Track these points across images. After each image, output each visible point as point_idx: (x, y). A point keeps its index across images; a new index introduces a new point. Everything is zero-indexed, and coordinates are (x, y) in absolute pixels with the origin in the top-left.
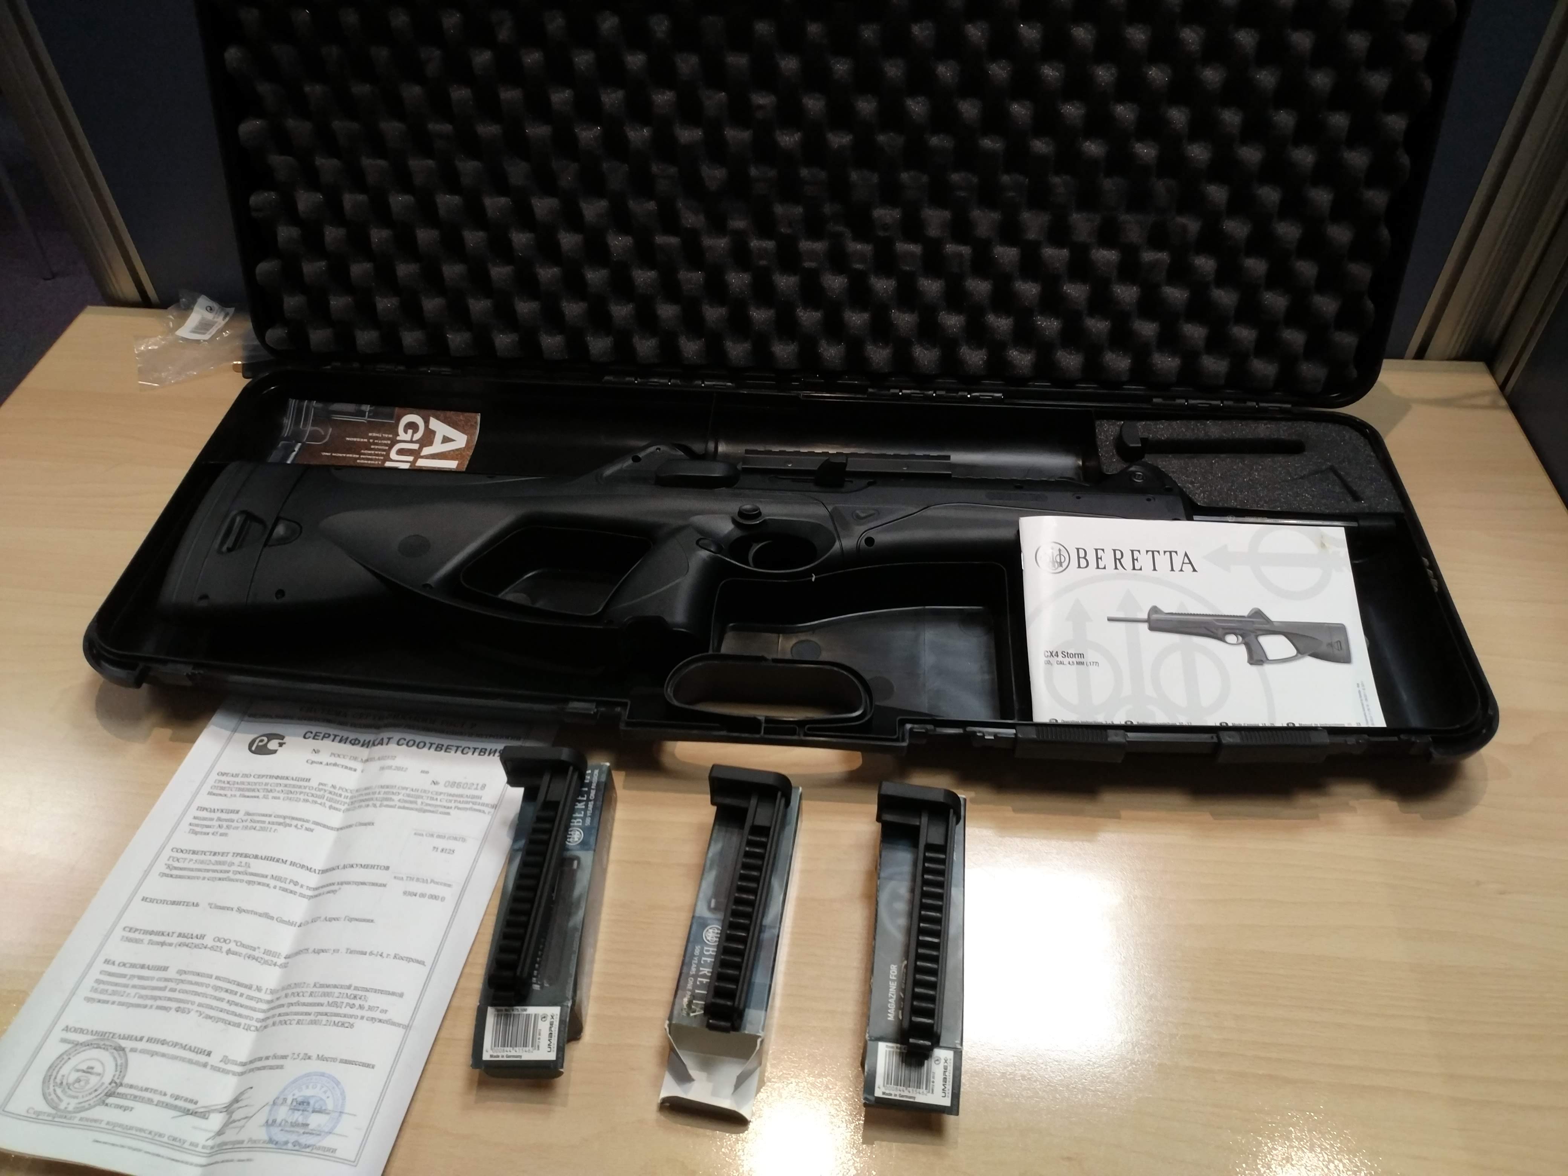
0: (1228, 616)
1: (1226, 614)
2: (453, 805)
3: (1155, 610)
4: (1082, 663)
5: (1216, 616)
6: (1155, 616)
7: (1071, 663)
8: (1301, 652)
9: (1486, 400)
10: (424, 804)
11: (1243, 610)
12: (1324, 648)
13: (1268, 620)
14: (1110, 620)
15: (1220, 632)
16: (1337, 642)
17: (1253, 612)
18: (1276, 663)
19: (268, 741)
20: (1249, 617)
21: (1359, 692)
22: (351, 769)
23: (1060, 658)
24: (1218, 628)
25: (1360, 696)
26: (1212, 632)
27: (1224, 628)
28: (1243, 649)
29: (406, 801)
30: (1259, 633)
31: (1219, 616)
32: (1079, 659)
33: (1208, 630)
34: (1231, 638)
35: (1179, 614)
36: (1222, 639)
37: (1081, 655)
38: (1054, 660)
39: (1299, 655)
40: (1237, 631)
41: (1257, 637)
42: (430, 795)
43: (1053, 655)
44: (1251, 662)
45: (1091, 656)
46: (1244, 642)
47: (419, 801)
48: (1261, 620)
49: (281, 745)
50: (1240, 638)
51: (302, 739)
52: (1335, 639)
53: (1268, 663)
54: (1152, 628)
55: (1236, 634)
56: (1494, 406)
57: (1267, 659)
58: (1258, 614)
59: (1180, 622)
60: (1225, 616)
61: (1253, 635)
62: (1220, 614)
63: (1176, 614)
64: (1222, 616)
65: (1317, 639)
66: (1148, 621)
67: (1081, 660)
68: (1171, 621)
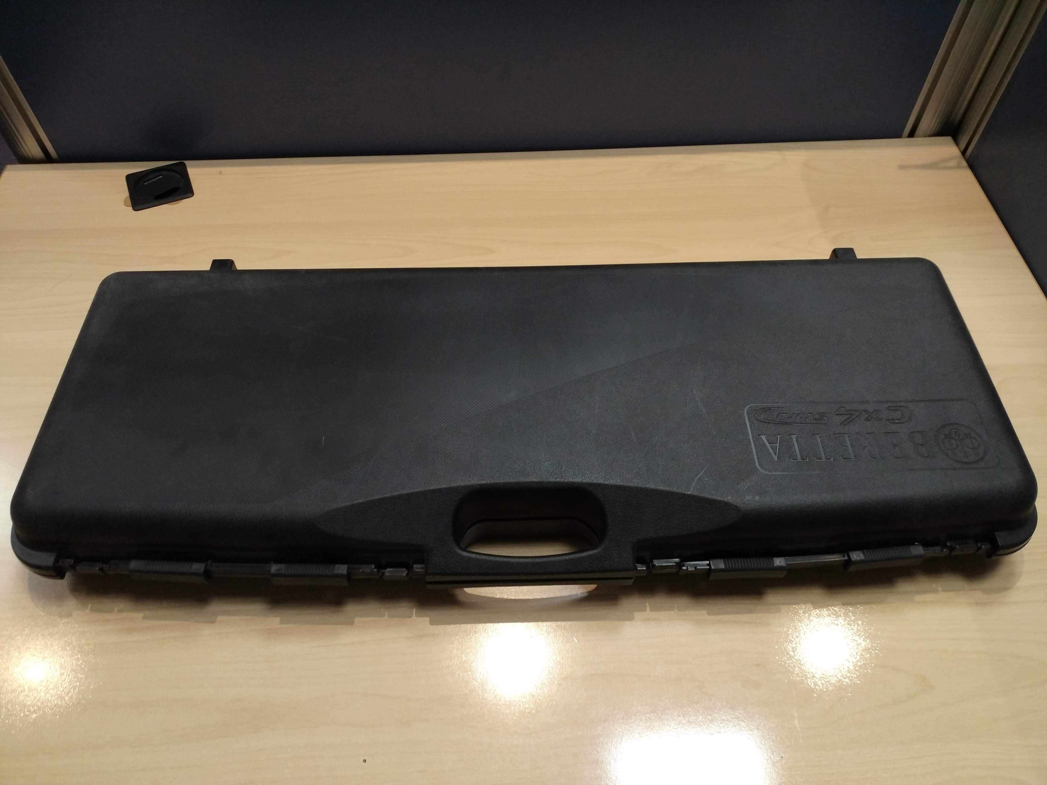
9: (953, 163)
56: (959, 167)
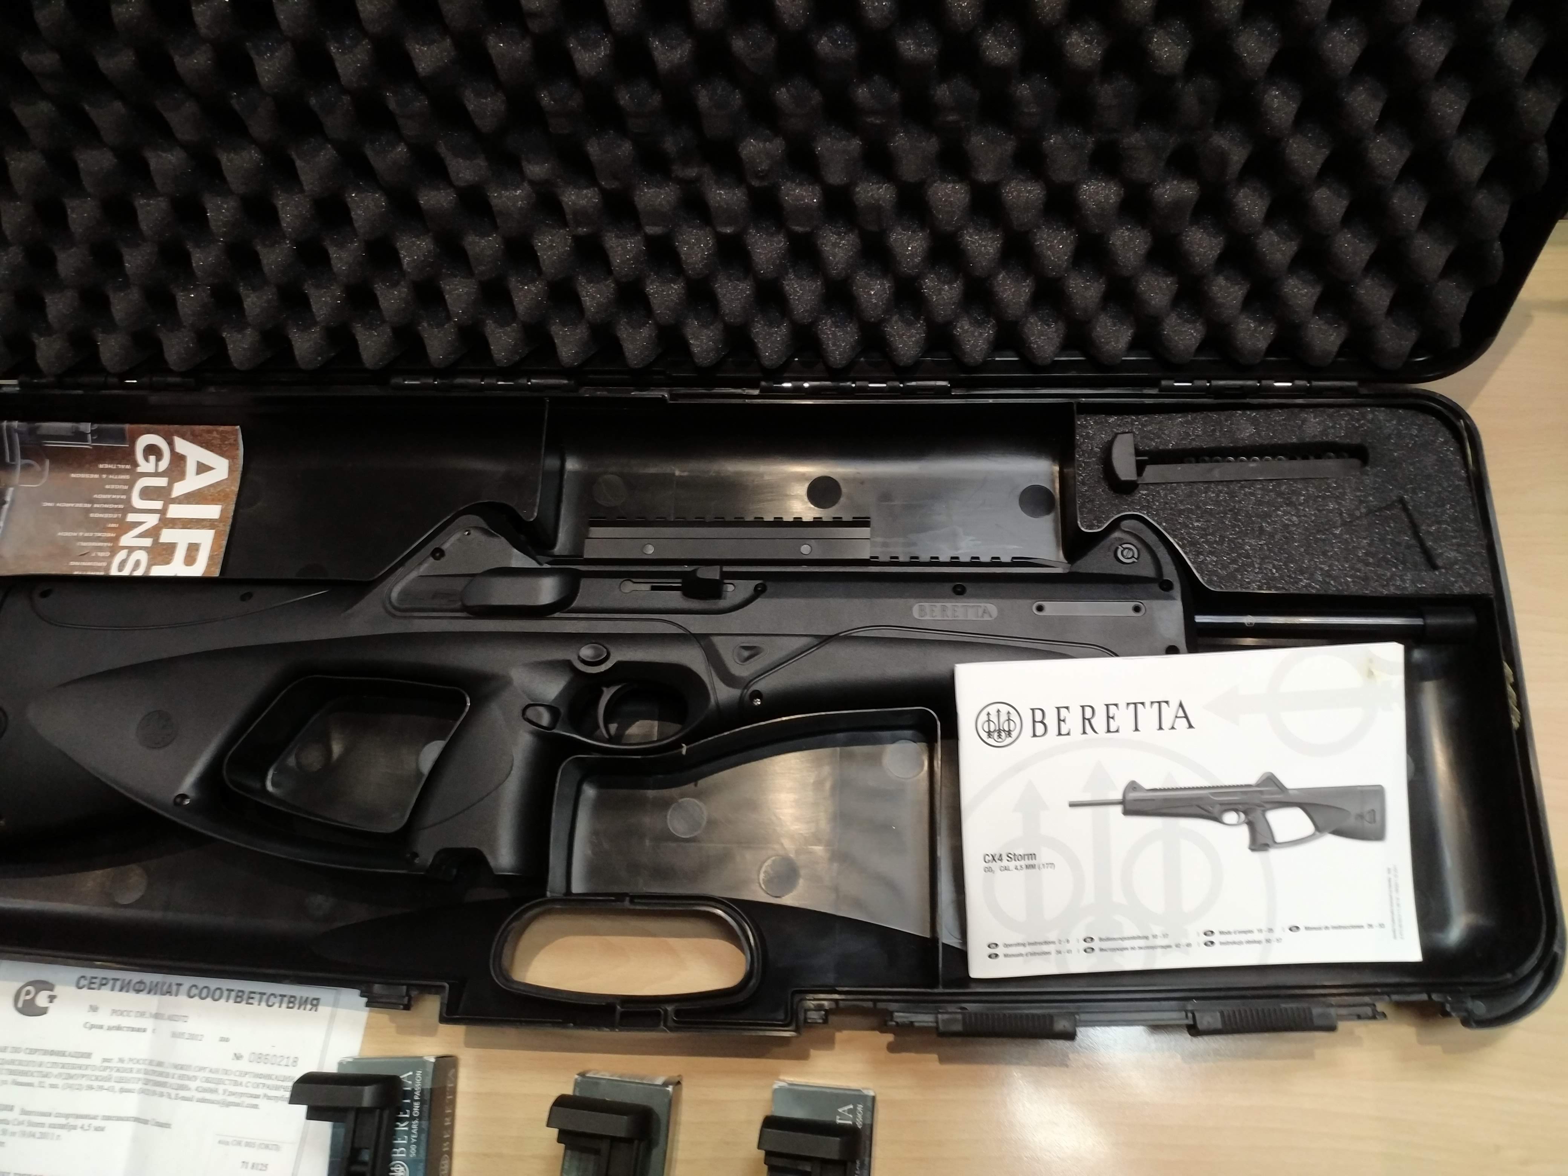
0: (1230, 787)
1: (1227, 783)
2: (260, 1091)
3: (1133, 786)
4: (1032, 867)
5: (1213, 787)
6: (1132, 795)
7: (1019, 867)
8: (1319, 829)
10: (227, 1093)
11: (1250, 777)
12: (1351, 822)
13: (1282, 788)
14: (1073, 805)
15: (1216, 810)
16: (1369, 812)
17: (1264, 778)
18: (1287, 847)
19: (37, 993)
20: (1258, 785)
21: (1389, 880)
22: (139, 1030)
23: (1005, 863)
24: (1213, 804)
25: (1390, 886)
26: (1206, 810)
27: (1222, 804)
28: (1244, 830)
29: (205, 1090)
30: (1268, 806)
31: (1218, 787)
32: (1029, 861)
33: (1203, 809)
34: (1231, 817)
35: (1164, 790)
36: (1217, 819)
37: (1032, 856)
38: (995, 866)
39: (1317, 833)
40: (1240, 807)
41: (1264, 812)
42: (232, 1077)
43: (996, 859)
44: (1253, 848)
45: (1045, 855)
46: (1246, 821)
47: (221, 1088)
48: (1275, 789)
49: (52, 998)
50: (1242, 816)
51: (73, 989)
52: (1368, 808)
53: (1277, 848)
54: (1126, 812)
55: (1236, 811)
57: (1275, 843)
58: (1270, 780)
59: (1166, 800)
60: (1226, 787)
61: (1259, 811)
62: (1219, 784)
63: (1160, 790)
64: (1222, 787)
65: (1344, 810)
66: (1122, 802)
67: (1031, 862)
68: (1153, 800)
